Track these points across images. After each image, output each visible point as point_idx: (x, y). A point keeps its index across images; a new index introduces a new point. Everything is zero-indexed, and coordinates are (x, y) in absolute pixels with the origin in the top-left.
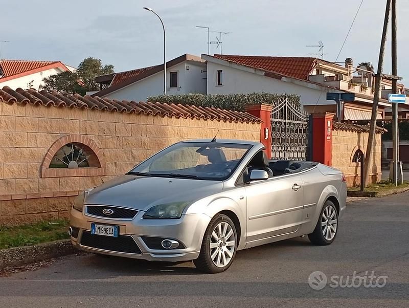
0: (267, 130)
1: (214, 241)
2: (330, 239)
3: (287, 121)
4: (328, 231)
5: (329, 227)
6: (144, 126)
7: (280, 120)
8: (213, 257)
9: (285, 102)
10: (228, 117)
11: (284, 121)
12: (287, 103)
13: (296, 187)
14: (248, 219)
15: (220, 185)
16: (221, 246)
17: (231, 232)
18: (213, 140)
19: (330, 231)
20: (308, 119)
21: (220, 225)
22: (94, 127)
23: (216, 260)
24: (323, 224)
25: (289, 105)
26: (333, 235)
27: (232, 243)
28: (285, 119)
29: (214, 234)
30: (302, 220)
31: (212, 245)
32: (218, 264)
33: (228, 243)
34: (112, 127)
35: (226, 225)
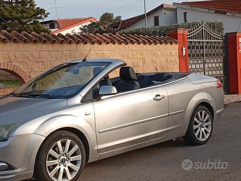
0: (184, 48)
1: (52, 158)
2: (204, 140)
3: (204, 40)
4: (201, 133)
5: (203, 129)
7: (199, 40)
8: (52, 174)
9: (202, 26)
11: (203, 40)
12: (205, 27)
13: (159, 98)
16: (63, 161)
17: (76, 147)
18: (84, 60)
19: (204, 132)
20: (224, 38)
21: (59, 143)
24: (195, 127)
27: (79, 157)
28: (203, 39)
29: (51, 151)
30: (167, 127)
31: (50, 163)
33: (72, 159)
35: (69, 141)
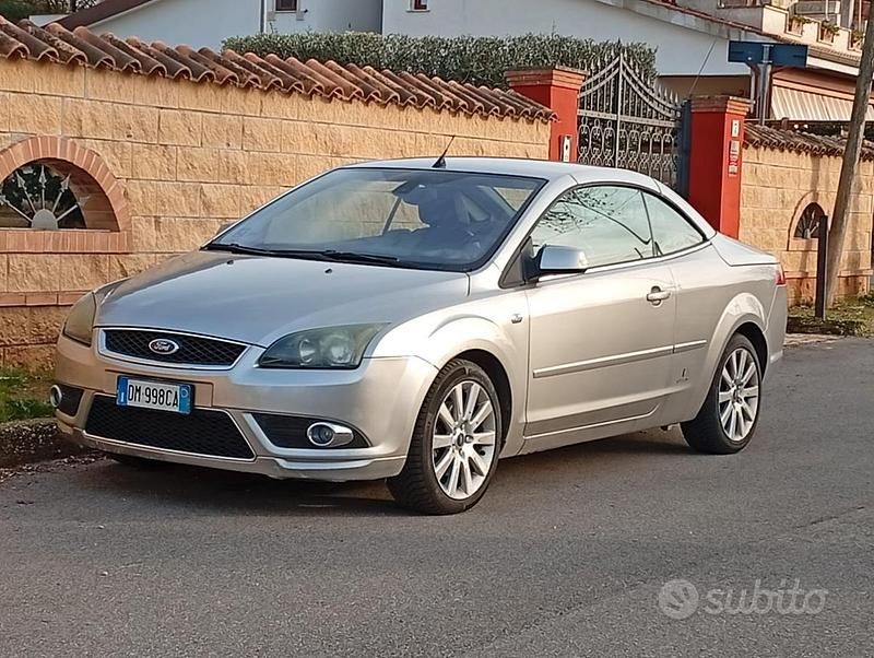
0: (567, 142)
1: (443, 429)
2: (739, 438)
3: (621, 118)
4: (734, 417)
5: (738, 407)
6: (234, 120)
7: (603, 115)
8: (440, 470)
9: (617, 65)
10: (462, 102)
11: (614, 117)
12: (624, 68)
13: (657, 295)
14: (531, 374)
15: (460, 282)
16: (459, 443)
17: (487, 407)
18: (438, 164)
19: (741, 415)
20: (679, 114)
21: (459, 388)
22: (102, 118)
23: (446, 479)
24: (723, 396)
25: (628, 73)
26: (746, 428)
27: (489, 436)
28: (615, 111)
29: (444, 411)
30: (667, 385)
31: (439, 441)
32: (451, 490)
33: (478, 438)
34: (150, 121)
35: (475, 389)
